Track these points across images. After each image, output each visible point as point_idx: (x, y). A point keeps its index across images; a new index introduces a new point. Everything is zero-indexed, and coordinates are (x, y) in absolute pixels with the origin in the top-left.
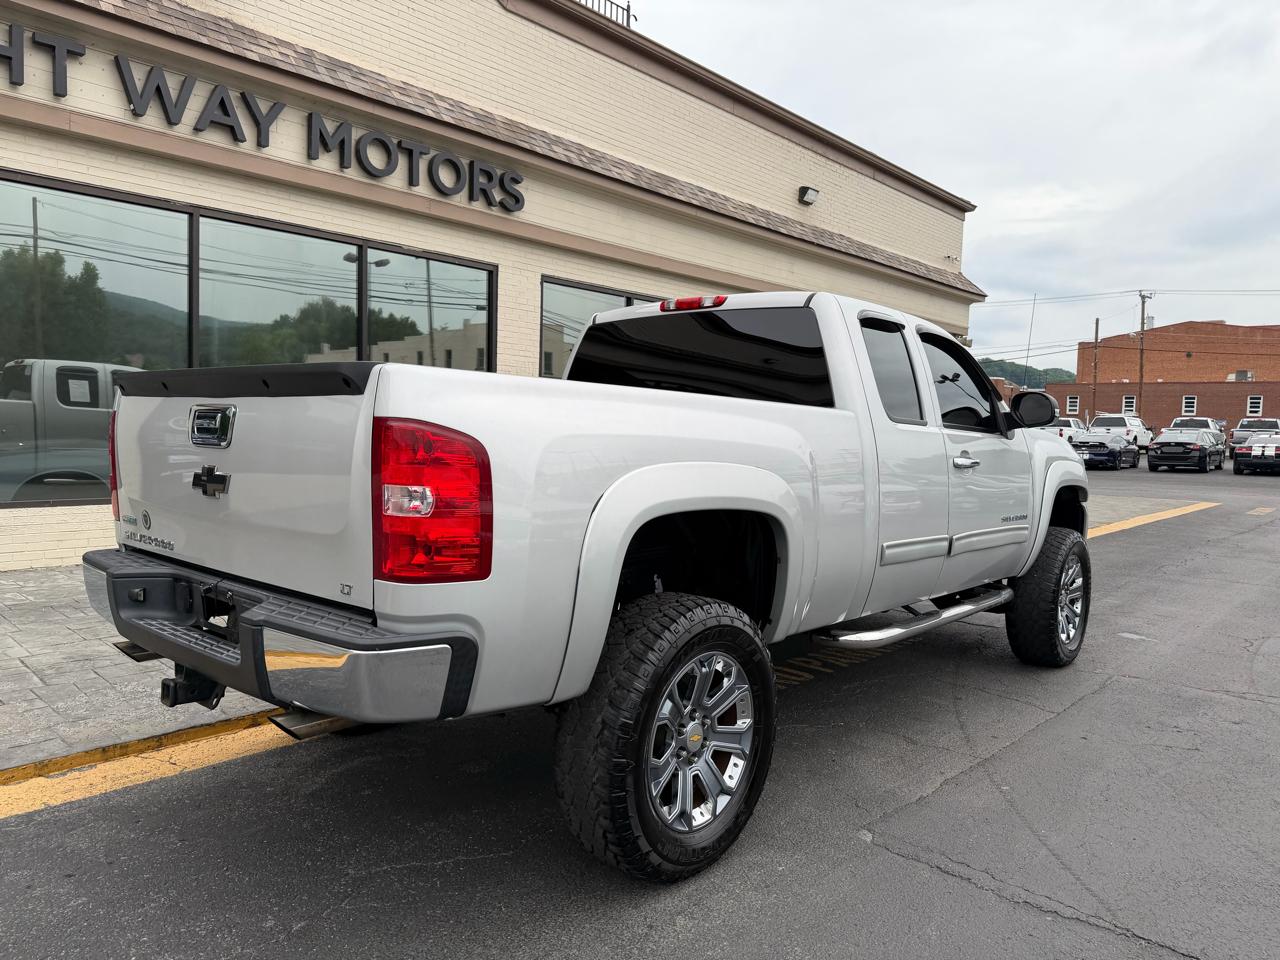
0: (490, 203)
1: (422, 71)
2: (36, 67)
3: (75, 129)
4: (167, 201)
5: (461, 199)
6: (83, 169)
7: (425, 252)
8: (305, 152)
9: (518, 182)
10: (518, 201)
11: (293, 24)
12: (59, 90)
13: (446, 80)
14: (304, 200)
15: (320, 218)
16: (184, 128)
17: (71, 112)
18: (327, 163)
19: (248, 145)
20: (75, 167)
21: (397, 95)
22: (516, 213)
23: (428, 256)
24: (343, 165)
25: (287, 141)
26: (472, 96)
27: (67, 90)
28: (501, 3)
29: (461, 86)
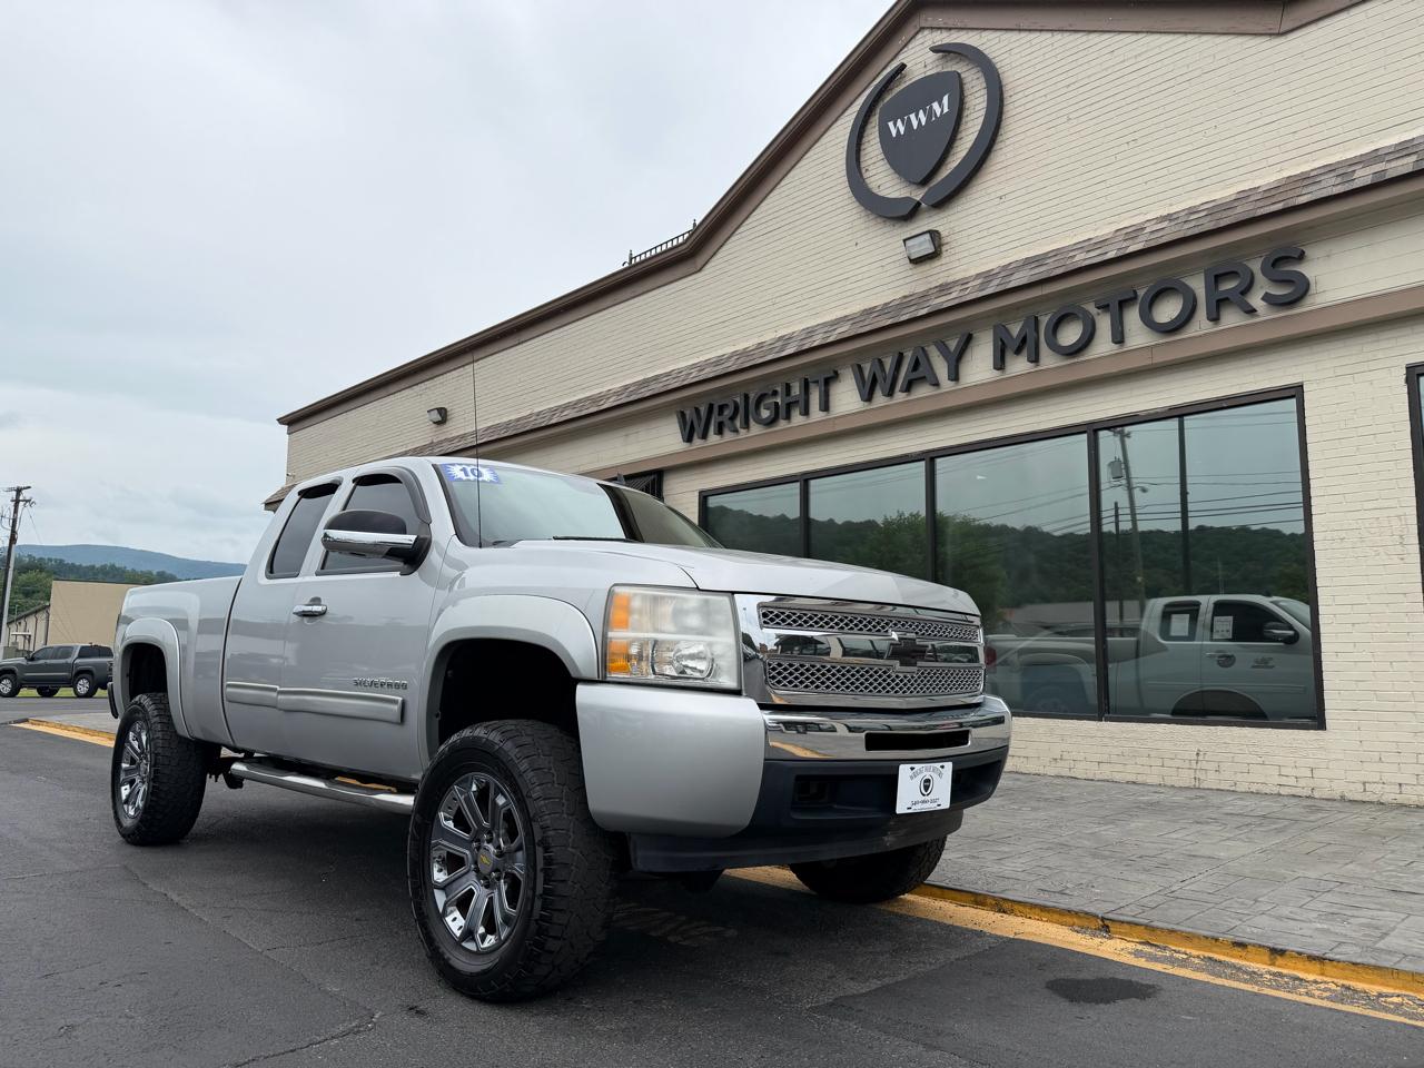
0: (1249, 310)
3: (838, 429)
5: (1201, 325)
7: (1171, 409)
8: (995, 366)
9: (1301, 257)
10: (1301, 289)
11: (1003, 249)
12: (825, 407)
17: (834, 418)
18: (1019, 365)
19: (946, 385)
21: (1083, 256)
23: (1179, 413)
24: (1035, 359)
26: (1236, 180)
27: (832, 404)
28: (1270, 35)
29: (1215, 179)
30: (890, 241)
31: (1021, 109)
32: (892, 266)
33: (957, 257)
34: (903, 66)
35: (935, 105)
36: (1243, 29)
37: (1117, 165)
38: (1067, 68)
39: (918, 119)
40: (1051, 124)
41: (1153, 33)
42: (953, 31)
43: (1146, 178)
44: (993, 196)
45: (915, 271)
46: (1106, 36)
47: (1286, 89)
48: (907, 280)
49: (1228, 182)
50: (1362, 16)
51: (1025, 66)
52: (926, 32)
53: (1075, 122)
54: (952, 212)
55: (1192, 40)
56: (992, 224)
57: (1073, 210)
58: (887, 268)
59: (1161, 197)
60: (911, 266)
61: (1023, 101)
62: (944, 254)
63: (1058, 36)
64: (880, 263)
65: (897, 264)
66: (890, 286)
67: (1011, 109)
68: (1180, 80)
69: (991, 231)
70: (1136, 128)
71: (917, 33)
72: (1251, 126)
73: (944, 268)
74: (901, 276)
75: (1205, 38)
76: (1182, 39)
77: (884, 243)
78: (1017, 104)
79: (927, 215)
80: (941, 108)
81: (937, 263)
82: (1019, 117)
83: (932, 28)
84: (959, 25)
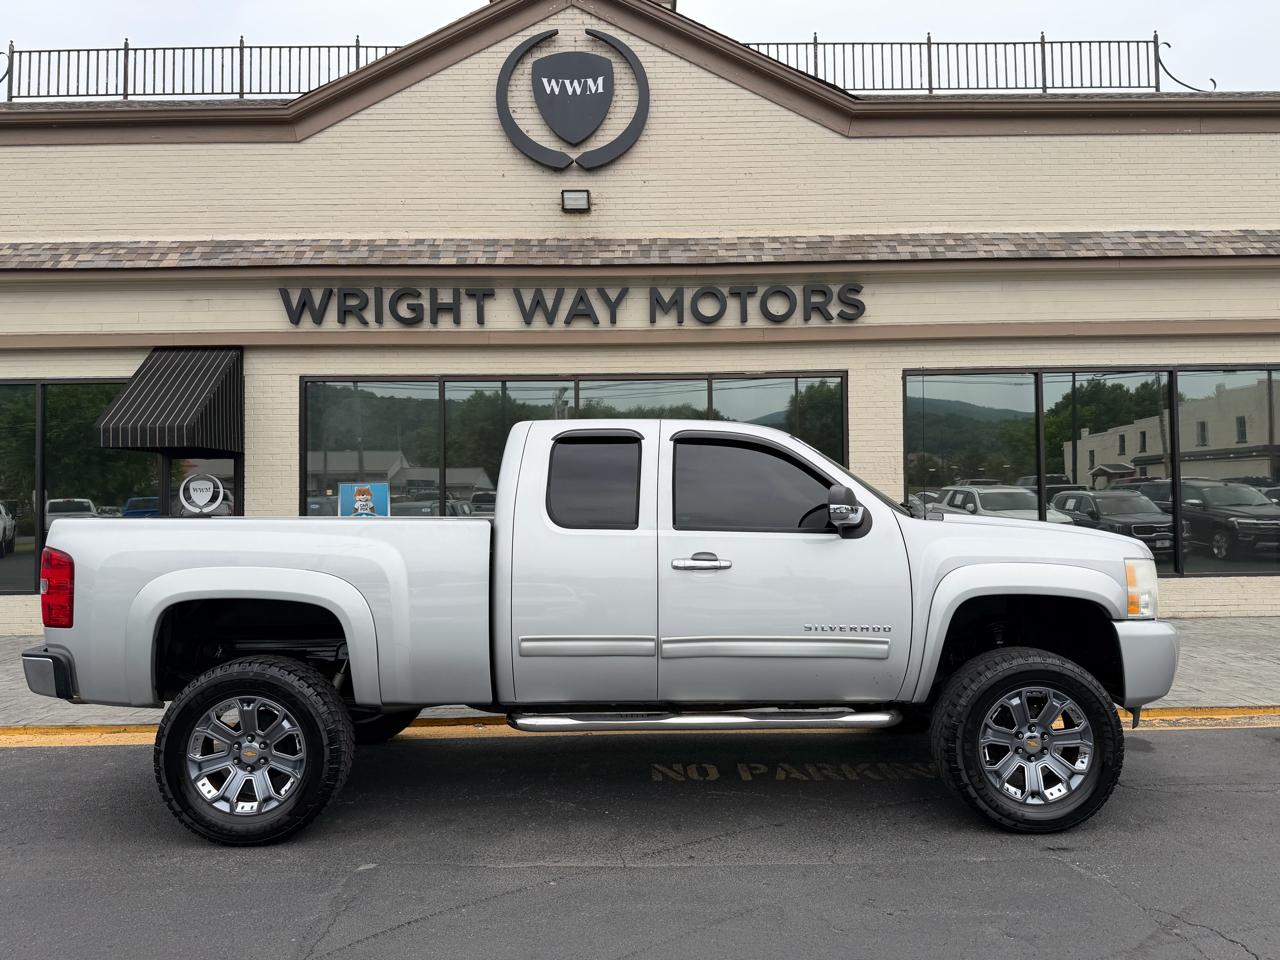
0: (828, 318)
1: (761, 222)
2: (468, 309)
3: (492, 342)
4: (556, 375)
5: (795, 321)
6: (503, 365)
8: (648, 318)
9: (858, 291)
10: (860, 308)
11: (645, 224)
12: (481, 320)
13: (785, 221)
14: (653, 353)
15: (670, 364)
16: (559, 324)
17: (490, 332)
18: (666, 322)
20: (497, 365)
22: (860, 319)
24: (681, 320)
25: (634, 315)
26: (814, 226)
27: (486, 319)
28: (842, 134)
29: (802, 221)
30: (540, 184)
31: (664, 115)
32: (542, 207)
33: (607, 218)
34: (556, 33)
35: (590, 82)
36: (826, 123)
37: (735, 188)
38: (701, 97)
39: (573, 87)
40: (688, 137)
41: (766, 98)
42: (602, 22)
43: (758, 205)
44: (638, 178)
45: (564, 219)
46: (732, 85)
47: (847, 174)
48: (557, 224)
49: (810, 226)
50: (892, 146)
51: (668, 81)
52: (576, 11)
53: (706, 142)
54: (600, 178)
55: (793, 116)
56: (638, 201)
57: (702, 211)
58: (536, 207)
59: (767, 222)
60: (561, 213)
61: (665, 109)
62: (593, 213)
63: (694, 69)
64: (528, 201)
65: (547, 207)
66: (541, 224)
67: (655, 110)
68: (783, 141)
69: (636, 207)
70: (753, 165)
71: (567, 8)
72: (826, 192)
73: (593, 224)
74: (550, 219)
75: (802, 119)
76: (786, 112)
77: (533, 184)
78: (660, 109)
79: (575, 173)
80: (596, 86)
81: (585, 218)
82: (661, 120)
83: (582, 10)
84: (610, 20)
